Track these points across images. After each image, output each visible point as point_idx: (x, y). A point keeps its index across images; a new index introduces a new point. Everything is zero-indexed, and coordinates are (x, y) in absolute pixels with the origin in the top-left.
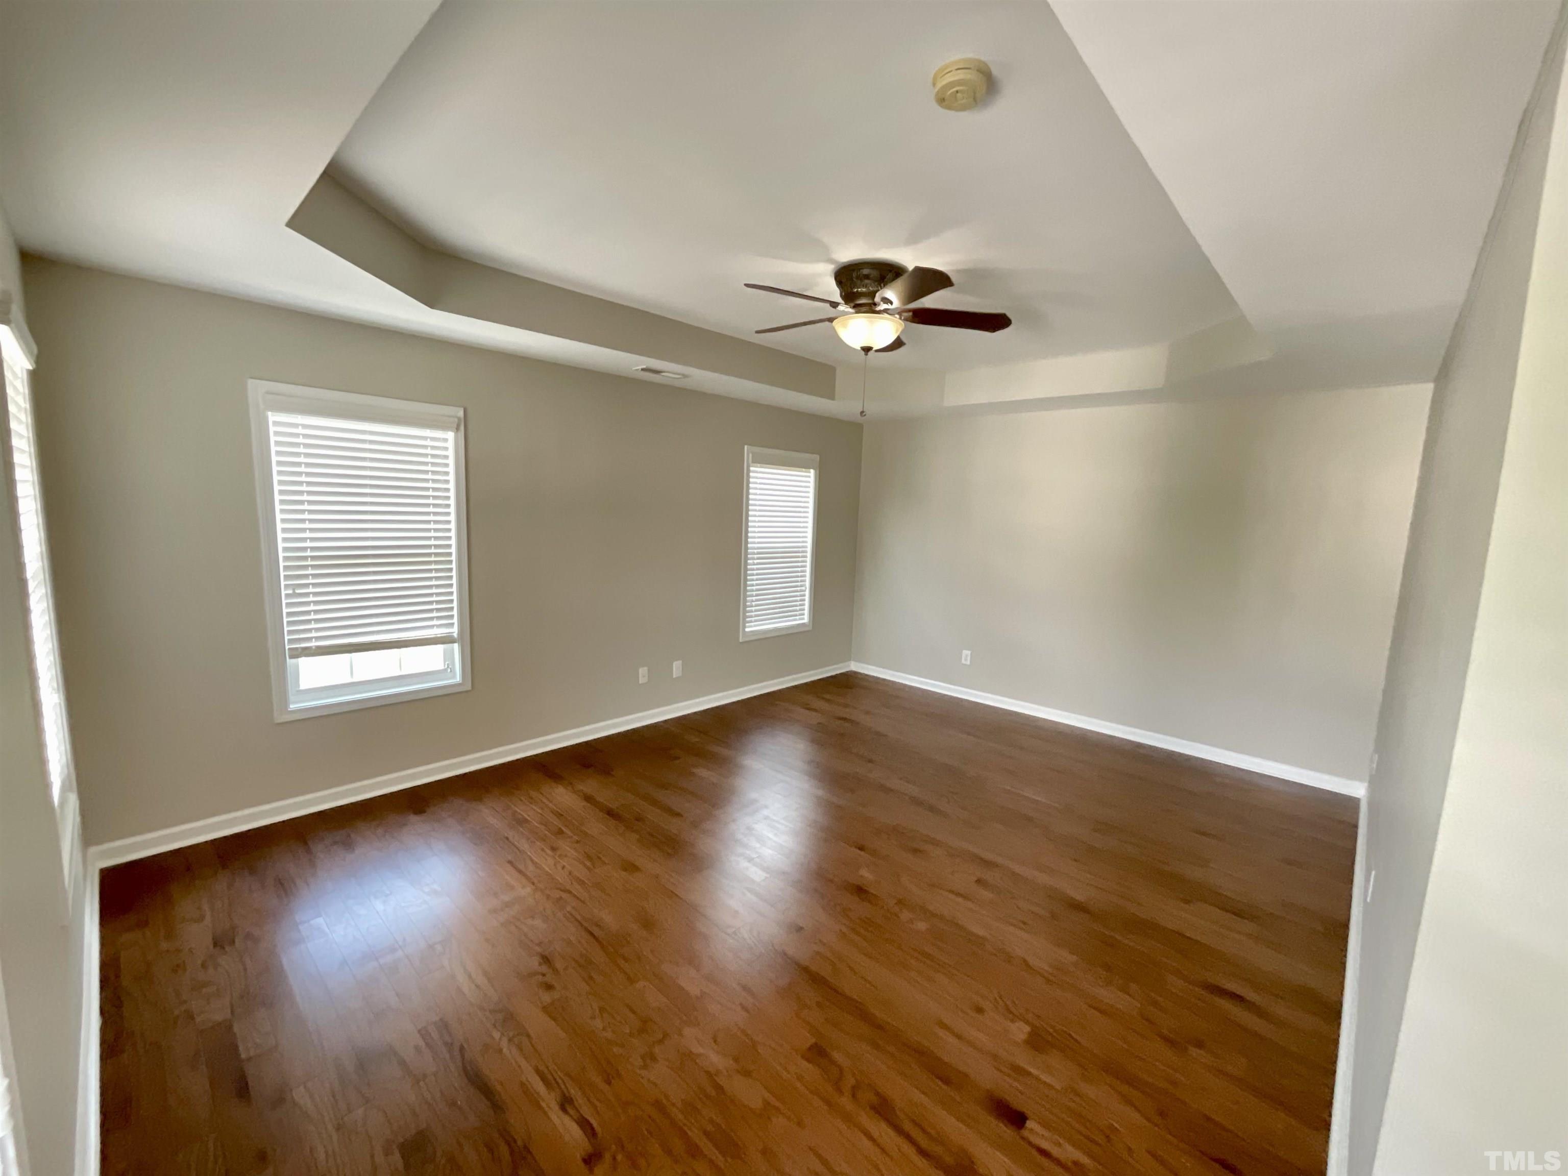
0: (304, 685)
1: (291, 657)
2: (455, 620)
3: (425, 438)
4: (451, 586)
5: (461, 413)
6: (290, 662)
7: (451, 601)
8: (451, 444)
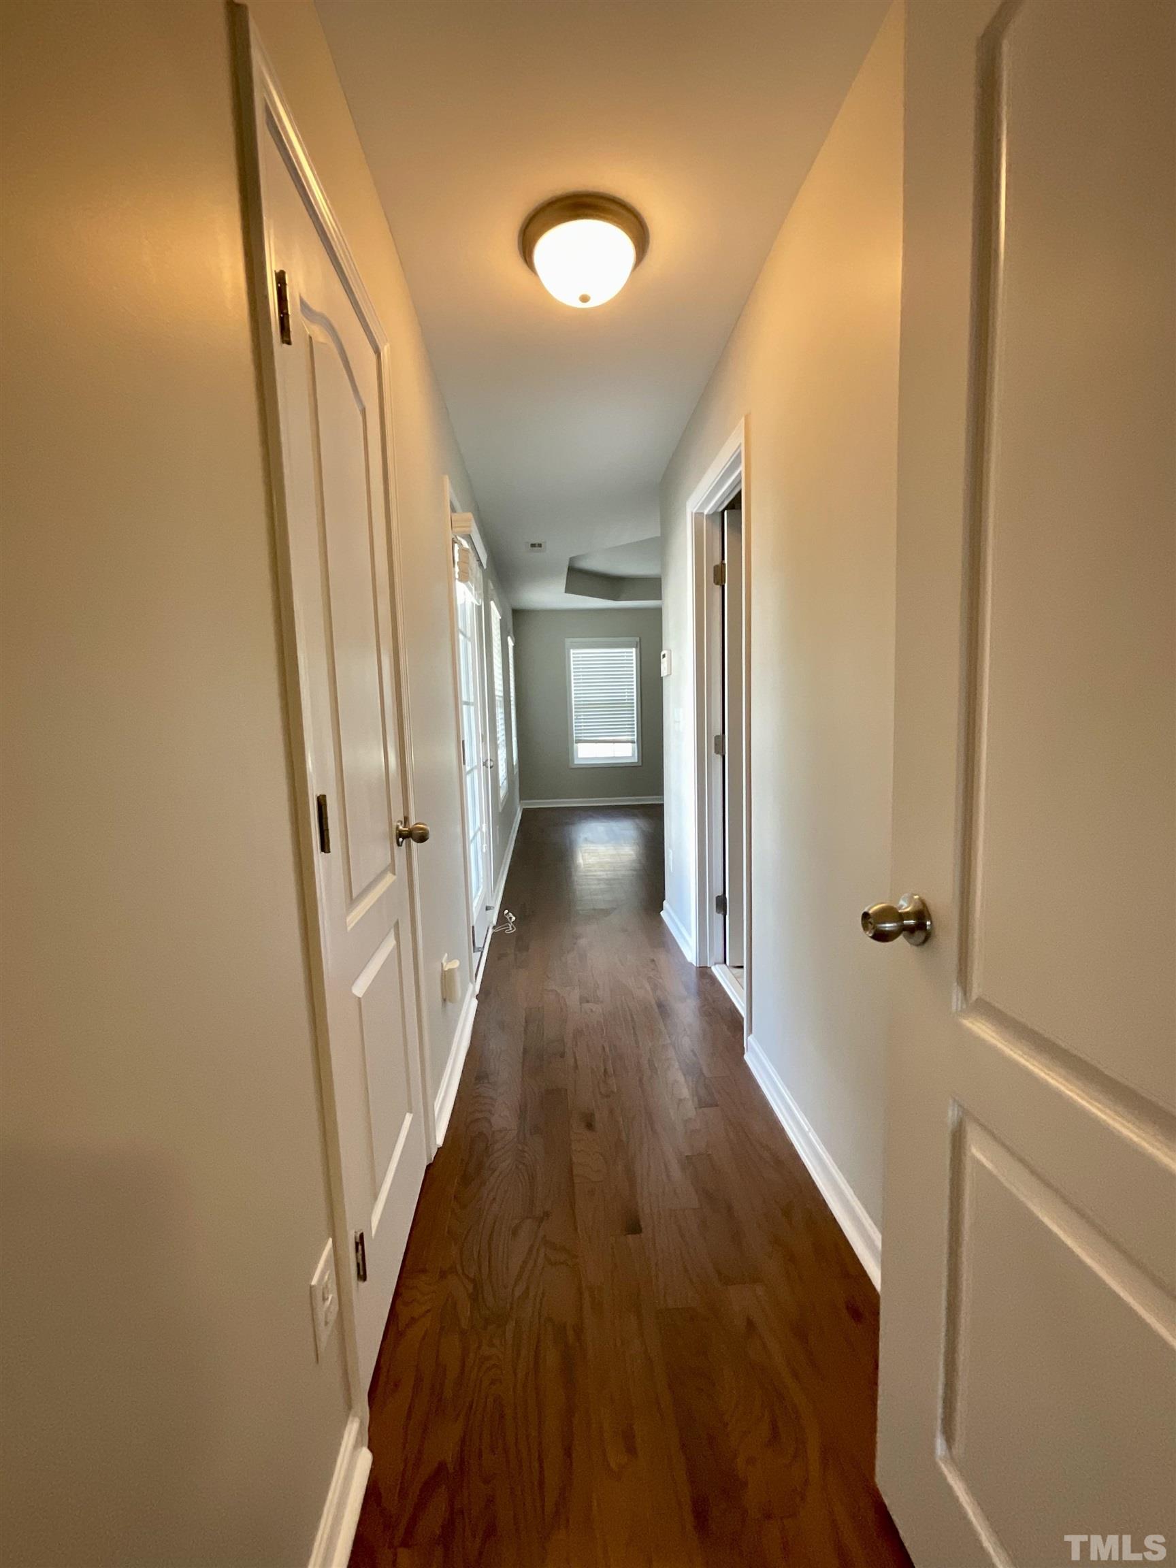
0: (580, 756)
1: (576, 743)
2: (635, 733)
3: (624, 652)
4: (633, 717)
5: (638, 639)
6: (575, 745)
7: (634, 724)
8: (634, 654)
